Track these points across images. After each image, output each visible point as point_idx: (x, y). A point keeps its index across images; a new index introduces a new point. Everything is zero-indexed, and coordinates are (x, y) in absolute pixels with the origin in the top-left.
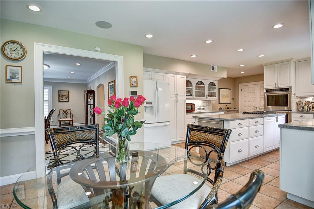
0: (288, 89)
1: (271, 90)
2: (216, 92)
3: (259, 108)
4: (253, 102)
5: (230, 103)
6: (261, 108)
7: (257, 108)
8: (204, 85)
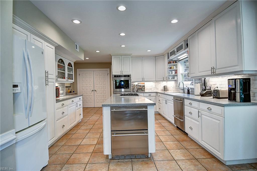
0: (129, 76)
1: (118, 76)
2: (72, 74)
3: (95, 91)
4: (90, 86)
5: (70, 87)
6: (96, 91)
7: (93, 91)
8: (64, 64)
